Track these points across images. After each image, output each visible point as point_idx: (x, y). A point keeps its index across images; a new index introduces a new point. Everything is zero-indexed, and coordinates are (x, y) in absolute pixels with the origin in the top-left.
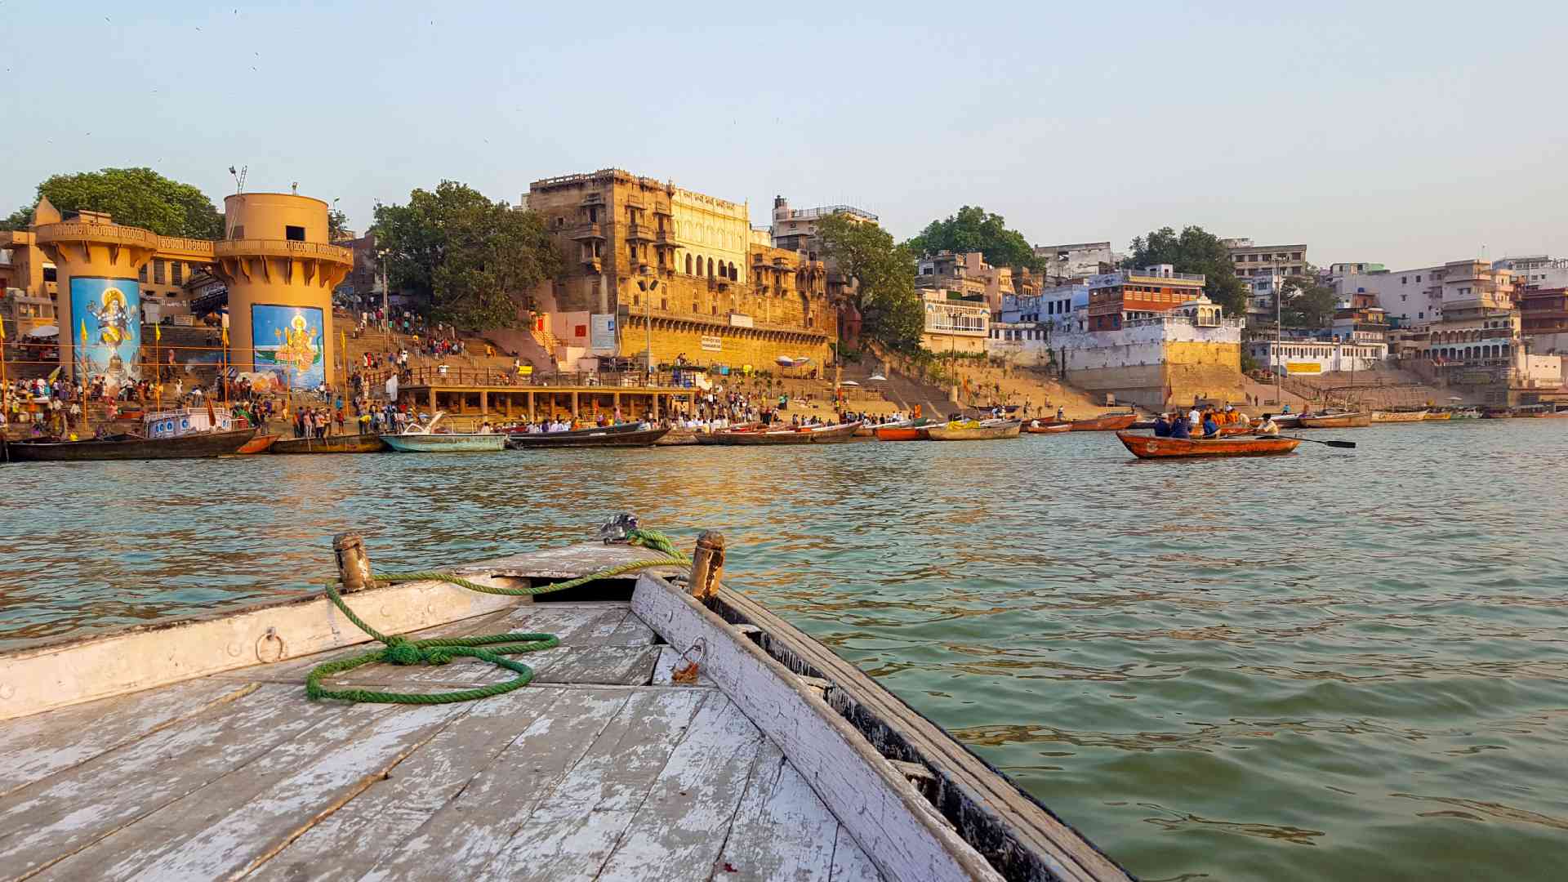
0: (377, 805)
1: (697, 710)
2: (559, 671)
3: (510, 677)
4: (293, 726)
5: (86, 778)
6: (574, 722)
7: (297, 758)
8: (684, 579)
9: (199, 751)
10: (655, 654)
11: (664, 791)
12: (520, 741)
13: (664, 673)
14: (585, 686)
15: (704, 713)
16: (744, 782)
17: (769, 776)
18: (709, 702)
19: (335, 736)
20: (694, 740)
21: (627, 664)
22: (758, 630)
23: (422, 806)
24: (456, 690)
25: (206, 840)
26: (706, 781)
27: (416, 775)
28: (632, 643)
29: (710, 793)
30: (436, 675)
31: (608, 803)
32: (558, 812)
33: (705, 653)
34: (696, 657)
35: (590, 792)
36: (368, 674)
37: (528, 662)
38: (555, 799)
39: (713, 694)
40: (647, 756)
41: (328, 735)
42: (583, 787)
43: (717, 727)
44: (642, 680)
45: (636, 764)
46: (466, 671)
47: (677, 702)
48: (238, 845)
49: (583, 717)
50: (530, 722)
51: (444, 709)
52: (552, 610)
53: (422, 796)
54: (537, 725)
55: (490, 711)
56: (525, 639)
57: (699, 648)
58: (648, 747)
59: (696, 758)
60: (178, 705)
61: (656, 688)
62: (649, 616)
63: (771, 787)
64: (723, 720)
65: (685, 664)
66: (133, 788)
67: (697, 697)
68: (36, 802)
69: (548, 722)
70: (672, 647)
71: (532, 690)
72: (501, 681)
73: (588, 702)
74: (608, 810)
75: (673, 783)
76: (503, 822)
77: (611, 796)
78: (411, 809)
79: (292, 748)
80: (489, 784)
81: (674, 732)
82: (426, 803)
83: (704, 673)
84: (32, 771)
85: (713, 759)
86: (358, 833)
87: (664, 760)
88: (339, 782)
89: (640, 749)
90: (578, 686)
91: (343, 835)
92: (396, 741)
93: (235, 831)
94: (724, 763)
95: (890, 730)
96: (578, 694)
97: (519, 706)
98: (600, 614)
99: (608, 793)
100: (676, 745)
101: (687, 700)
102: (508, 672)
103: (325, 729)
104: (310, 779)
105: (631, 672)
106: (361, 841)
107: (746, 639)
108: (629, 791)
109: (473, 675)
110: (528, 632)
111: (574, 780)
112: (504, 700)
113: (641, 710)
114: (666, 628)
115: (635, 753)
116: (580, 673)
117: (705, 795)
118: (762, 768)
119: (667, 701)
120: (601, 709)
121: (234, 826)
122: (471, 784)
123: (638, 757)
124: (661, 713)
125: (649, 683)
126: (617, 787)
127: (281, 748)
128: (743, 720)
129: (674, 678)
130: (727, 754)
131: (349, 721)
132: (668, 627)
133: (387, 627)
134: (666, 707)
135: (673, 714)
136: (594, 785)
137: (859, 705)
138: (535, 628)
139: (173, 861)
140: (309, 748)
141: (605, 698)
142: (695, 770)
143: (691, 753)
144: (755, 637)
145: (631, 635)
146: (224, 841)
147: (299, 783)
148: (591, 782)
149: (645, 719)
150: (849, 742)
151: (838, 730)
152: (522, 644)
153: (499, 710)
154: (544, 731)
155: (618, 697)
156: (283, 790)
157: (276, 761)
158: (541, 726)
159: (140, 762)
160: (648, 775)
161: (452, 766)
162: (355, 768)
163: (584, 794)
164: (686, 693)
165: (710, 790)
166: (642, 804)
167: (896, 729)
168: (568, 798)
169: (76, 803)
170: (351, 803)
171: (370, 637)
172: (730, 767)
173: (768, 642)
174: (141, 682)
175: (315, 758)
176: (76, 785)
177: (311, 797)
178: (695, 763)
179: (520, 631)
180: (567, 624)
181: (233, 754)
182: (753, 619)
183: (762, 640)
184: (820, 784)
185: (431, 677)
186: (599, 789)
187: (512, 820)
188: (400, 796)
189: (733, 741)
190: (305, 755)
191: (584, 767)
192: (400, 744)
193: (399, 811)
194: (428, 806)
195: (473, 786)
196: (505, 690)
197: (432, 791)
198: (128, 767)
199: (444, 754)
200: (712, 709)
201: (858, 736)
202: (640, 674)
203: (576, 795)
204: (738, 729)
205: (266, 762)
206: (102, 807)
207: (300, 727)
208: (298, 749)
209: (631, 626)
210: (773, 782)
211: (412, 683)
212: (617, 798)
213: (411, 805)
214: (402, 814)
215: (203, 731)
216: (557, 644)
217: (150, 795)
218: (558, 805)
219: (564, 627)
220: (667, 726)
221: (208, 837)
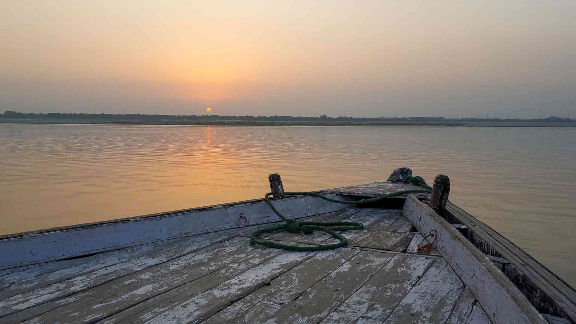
0: (260, 298)
1: (428, 268)
2: (360, 241)
3: (337, 242)
4: (240, 256)
5: (156, 271)
6: (362, 267)
7: (236, 270)
8: (428, 200)
9: (201, 263)
10: (411, 236)
11: (402, 312)
12: (333, 274)
13: (413, 246)
14: (371, 250)
15: (432, 269)
16: (450, 312)
17: (465, 311)
18: (436, 264)
19: (254, 262)
20: (424, 285)
21: (395, 240)
22: (466, 227)
23: (280, 301)
24: (312, 246)
25: (185, 306)
26: (427, 310)
27: (282, 286)
28: (400, 230)
29: (428, 316)
30: (304, 239)
31: (370, 314)
32: (343, 315)
33: (436, 238)
34: (431, 240)
35: (362, 306)
36: (276, 235)
37: (347, 236)
38: (342, 308)
39: (439, 260)
40: (396, 290)
41: (251, 261)
42: (359, 303)
43: (438, 279)
44: (401, 250)
45: (389, 293)
46: (319, 237)
47: (417, 263)
48: (196, 310)
49: (367, 265)
50: (341, 265)
51: (304, 255)
52: (363, 211)
53: (281, 296)
54: (344, 266)
55: (323, 257)
56: (349, 224)
57: (432, 235)
58: (398, 285)
59: (424, 295)
60: (201, 243)
61: (407, 254)
62: (410, 217)
63: (466, 318)
64: (442, 274)
65: (425, 243)
66: (170, 277)
67: (429, 261)
68: (134, 280)
69: (349, 266)
70: (421, 234)
71: (345, 249)
72: (332, 243)
73: (371, 257)
74: (368, 318)
75: (408, 307)
76: (314, 316)
77: (372, 310)
78: (274, 302)
79: (235, 266)
80: (313, 294)
81: (414, 279)
82: (282, 300)
83: (435, 249)
84: (140, 266)
85: (433, 296)
86: (247, 312)
87: (405, 294)
88: (248, 285)
89: (393, 286)
90: (368, 249)
91: (241, 312)
92: (278, 267)
93: (197, 303)
94: (439, 299)
95: (545, 294)
96: (367, 254)
97: (337, 256)
98: (386, 215)
99: (371, 308)
100: (414, 286)
101: (423, 262)
102: (337, 240)
103: (251, 259)
104: (236, 282)
105: (396, 246)
106: (247, 316)
107: (458, 232)
108: (382, 309)
109: (320, 240)
110: (350, 221)
111: (355, 298)
112: (331, 253)
113: (397, 264)
114: (418, 224)
115: (390, 288)
116: (369, 243)
117: (425, 317)
118: (462, 305)
119: (412, 261)
120: (377, 261)
121: (198, 301)
122: (305, 293)
123: (391, 291)
124: (408, 267)
125: (405, 251)
126: (377, 306)
127: (231, 265)
128: (454, 276)
129: (419, 250)
130: (442, 294)
131: (262, 255)
132: (419, 223)
133: (289, 215)
134: (411, 264)
135: (414, 269)
136: (365, 302)
137: (524, 276)
138: (354, 220)
139: (168, 315)
140: (242, 266)
141: (380, 257)
142: (421, 302)
143: (421, 291)
144: (464, 232)
145: (400, 226)
146: (192, 308)
147: (232, 283)
148: (363, 300)
149: (399, 270)
150: (514, 299)
151: (508, 291)
152: (345, 227)
153: (327, 257)
154: (346, 270)
155: (388, 257)
156: (224, 285)
157: (227, 271)
158: (345, 267)
159: (178, 266)
160: (395, 301)
161: (299, 283)
162: (257, 278)
163: (358, 307)
164: (423, 258)
165: (428, 315)
166: (388, 317)
167: (549, 294)
168: (349, 307)
169: (148, 282)
170: (249, 295)
171: (281, 219)
172: (442, 303)
173: (472, 235)
174: (191, 232)
175: (243, 272)
176: (151, 274)
177: (234, 291)
178: (422, 297)
179: (347, 221)
180: (369, 219)
181: (212, 266)
182: (465, 222)
183: (469, 234)
184: (496, 320)
185: (302, 239)
186: (366, 305)
187: (319, 315)
188: (271, 295)
189: (447, 287)
190: (239, 270)
191: (361, 292)
192: (279, 269)
193: (269, 303)
194: (282, 302)
195: (305, 294)
196: (333, 248)
197: (286, 294)
198: (173, 268)
199: (297, 276)
200: (437, 268)
201: (521, 296)
202: (401, 246)
203: (354, 307)
204: (450, 281)
205: (223, 271)
206: (155, 285)
207: (243, 256)
208: (237, 267)
209: (400, 222)
210: (467, 315)
211: (294, 241)
212: (375, 312)
213: (275, 300)
214: (270, 304)
215: (206, 255)
216: (362, 228)
217: (174, 281)
218: (344, 311)
219: (368, 220)
220: (410, 275)
221: (186, 304)
